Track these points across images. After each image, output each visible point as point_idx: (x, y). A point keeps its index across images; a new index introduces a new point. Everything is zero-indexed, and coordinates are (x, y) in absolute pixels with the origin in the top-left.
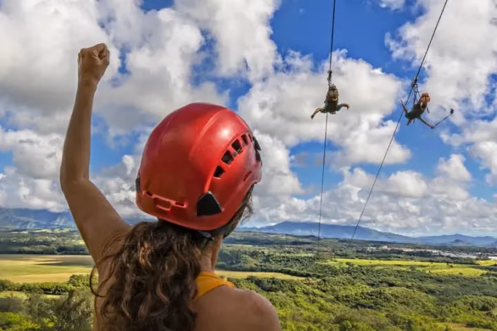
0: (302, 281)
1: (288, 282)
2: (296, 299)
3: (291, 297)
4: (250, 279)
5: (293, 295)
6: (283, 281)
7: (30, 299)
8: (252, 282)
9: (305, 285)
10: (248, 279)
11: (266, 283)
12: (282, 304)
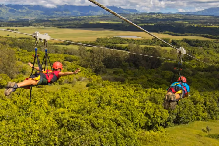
0: (214, 41)
1: (205, 41)
2: (208, 51)
3: (205, 49)
4: (185, 40)
5: (207, 48)
6: (202, 41)
7: (80, 50)
8: (185, 41)
9: (215, 43)
10: (183, 40)
11: (193, 42)
12: (199, 53)
